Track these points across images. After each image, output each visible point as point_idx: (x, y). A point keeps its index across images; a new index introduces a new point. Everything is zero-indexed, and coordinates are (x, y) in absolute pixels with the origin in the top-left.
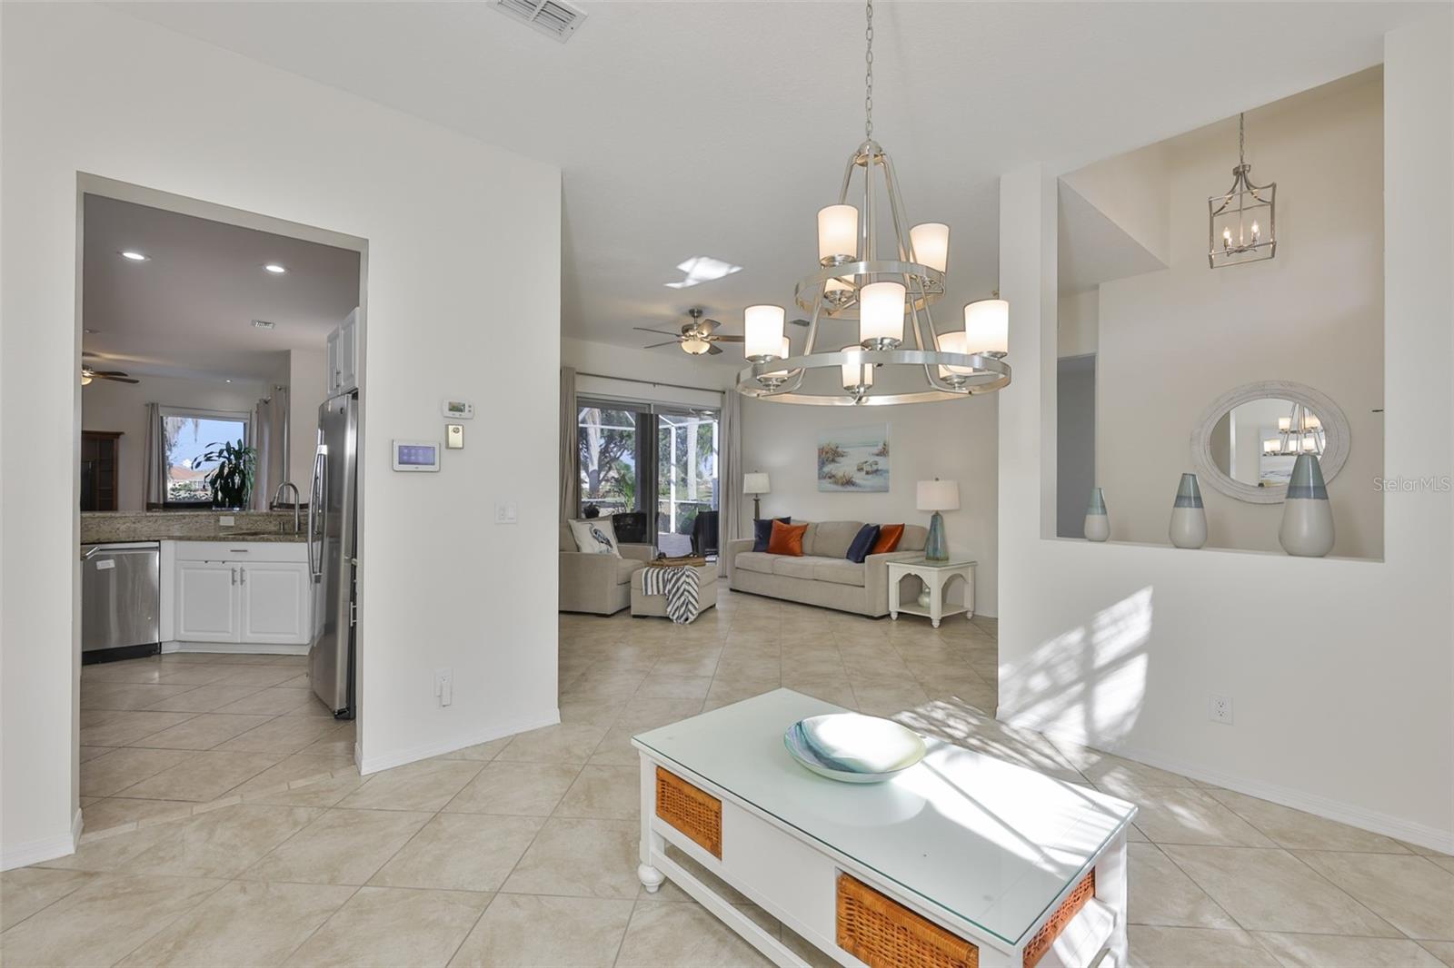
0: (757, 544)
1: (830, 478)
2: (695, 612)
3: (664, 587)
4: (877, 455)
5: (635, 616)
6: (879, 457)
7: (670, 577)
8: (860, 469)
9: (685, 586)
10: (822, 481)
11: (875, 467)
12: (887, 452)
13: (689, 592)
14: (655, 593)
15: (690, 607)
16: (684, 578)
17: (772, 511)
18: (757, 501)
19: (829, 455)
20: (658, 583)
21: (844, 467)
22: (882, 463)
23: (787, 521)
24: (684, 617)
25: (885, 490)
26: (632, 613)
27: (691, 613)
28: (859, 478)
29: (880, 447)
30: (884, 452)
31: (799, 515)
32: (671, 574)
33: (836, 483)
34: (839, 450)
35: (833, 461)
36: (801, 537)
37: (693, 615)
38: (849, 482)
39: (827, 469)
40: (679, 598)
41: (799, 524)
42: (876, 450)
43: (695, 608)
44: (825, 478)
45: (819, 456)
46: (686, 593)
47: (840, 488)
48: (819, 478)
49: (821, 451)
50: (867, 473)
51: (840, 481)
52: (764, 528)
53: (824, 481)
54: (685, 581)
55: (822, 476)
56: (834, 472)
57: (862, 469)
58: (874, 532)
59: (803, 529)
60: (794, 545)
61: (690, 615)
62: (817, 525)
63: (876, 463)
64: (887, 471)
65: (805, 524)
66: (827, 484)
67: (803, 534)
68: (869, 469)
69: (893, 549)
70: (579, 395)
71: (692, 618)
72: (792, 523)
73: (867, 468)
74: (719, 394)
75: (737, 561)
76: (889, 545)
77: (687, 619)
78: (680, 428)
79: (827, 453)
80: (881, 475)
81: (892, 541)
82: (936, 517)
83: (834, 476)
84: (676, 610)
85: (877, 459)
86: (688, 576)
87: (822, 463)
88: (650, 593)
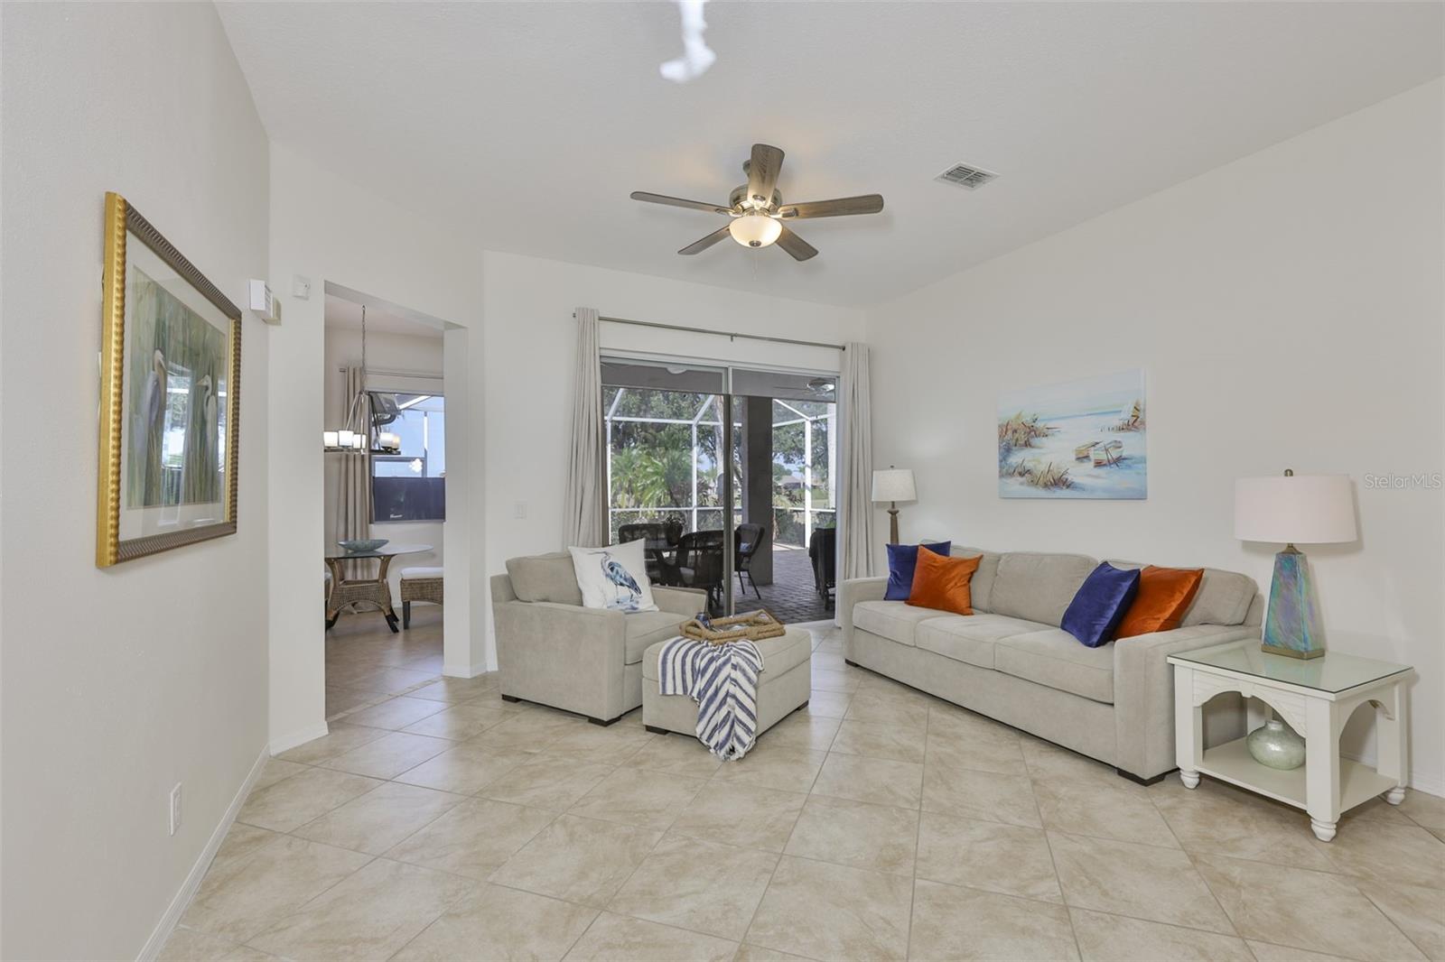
0: (890, 586)
1: (1021, 474)
2: (747, 739)
3: (694, 682)
4: (1121, 429)
5: (650, 729)
6: (1122, 434)
7: (703, 664)
8: (1082, 458)
9: (728, 686)
10: (1004, 480)
11: (1114, 454)
12: (1143, 423)
13: (734, 697)
14: (680, 691)
15: (739, 730)
16: (727, 670)
17: (916, 533)
18: (894, 514)
19: (1018, 436)
20: (683, 672)
21: (1052, 454)
22: (1131, 444)
23: (943, 548)
24: (727, 747)
25: (1141, 496)
26: (646, 722)
27: (739, 739)
28: (1081, 474)
29: (1127, 415)
30: (1135, 423)
31: (965, 541)
32: (706, 660)
33: (1034, 483)
34: (1039, 425)
35: (1027, 444)
36: (969, 581)
37: (744, 745)
38: (1059, 483)
39: (1016, 459)
40: (719, 709)
41: (966, 556)
42: (1116, 421)
43: (748, 731)
44: (1011, 475)
45: (1001, 437)
46: (729, 700)
47: (1041, 492)
48: (1001, 476)
49: (1005, 429)
50: (1099, 464)
51: (1041, 482)
52: (904, 558)
53: (1011, 481)
54: (729, 676)
55: (1006, 473)
56: (1029, 465)
57: (1087, 457)
58: (1126, 585)
59: (973, 566)
60: (956, 593)
61: (737, 746)
62: (998, 558)
63: (1118, 445)
64: (1143, 460)
65: (978, 556)
66: (1015, 485)
67: (972, 573)
68: (1103, 457)
69: (1174, 623)
70: (604, 353)
71: (741, 751)
72: (953, 554)
73: (1094, 455)
74: (837, 351)
75: (855, 615)
76: (1167, 614)
77: (732, 750)
78: (816, 422)
79: (1015, 431)
80: (1129, 467)
81: (1174, 605)
82: (1290, 560)
83: (1029, 471)
84: (714, 730)
85: (1119, 436)
86: (735, 667)
87: (1007, 451)
88: (670, 691)
